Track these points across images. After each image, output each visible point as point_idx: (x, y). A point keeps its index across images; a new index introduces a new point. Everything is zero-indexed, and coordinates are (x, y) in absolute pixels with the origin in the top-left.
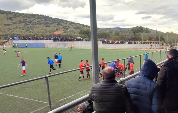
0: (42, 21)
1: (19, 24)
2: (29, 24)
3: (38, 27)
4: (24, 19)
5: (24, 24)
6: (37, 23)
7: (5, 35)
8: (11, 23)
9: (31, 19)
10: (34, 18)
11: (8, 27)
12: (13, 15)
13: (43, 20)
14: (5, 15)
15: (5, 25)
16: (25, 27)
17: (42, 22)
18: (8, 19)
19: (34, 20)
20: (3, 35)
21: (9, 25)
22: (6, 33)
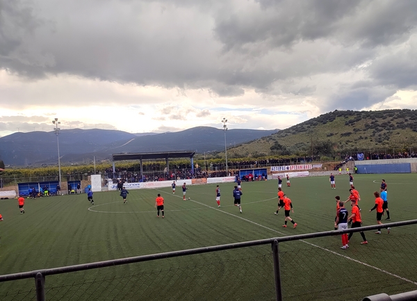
0: (406, 120)
1: (365, 130)
2: (382, 130)
3: (399, 134)
4: (374, 121)
5: (374, 130)
6: (396, 125)
7: (342, 152)
8: (352, 131)
9: (386, 121)
10: (391, 118)
11: (347, 138)
12: (356, 116)
13: (408, 118)
14: (343, 118)
15: (342, 135)
16: (374, 135)
17: (406, 123)
18: (347, 124)
19: (392, 120)
20: (338, 152)
21: (349, 134)
22: (344, 149)
